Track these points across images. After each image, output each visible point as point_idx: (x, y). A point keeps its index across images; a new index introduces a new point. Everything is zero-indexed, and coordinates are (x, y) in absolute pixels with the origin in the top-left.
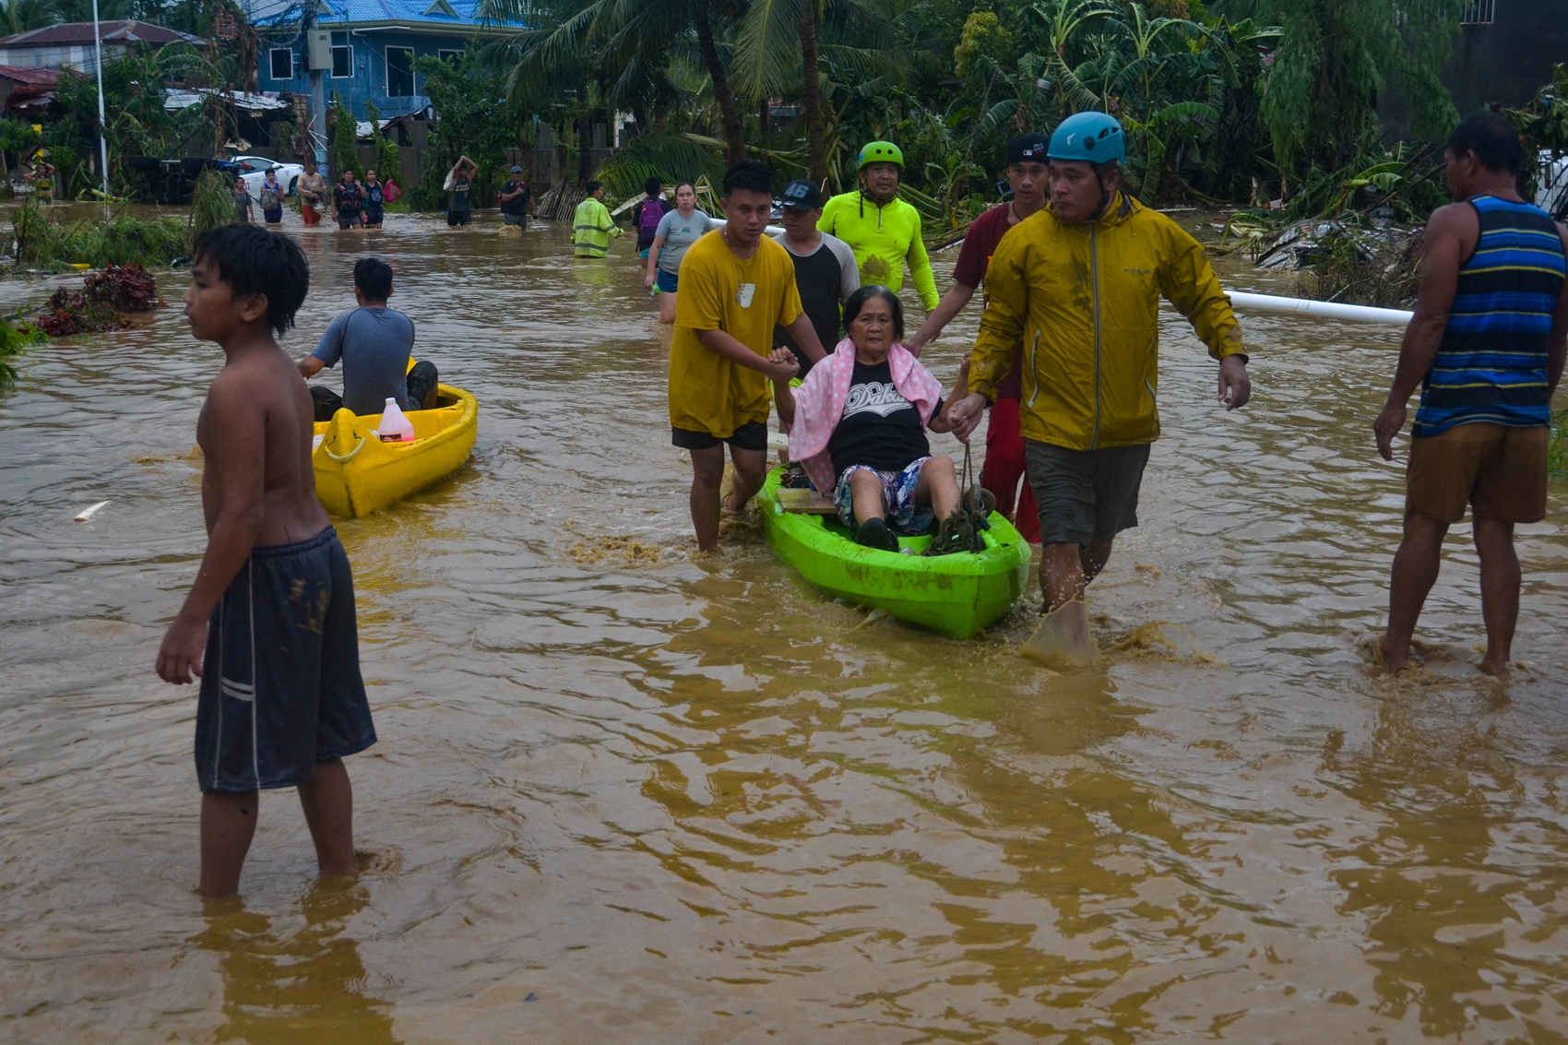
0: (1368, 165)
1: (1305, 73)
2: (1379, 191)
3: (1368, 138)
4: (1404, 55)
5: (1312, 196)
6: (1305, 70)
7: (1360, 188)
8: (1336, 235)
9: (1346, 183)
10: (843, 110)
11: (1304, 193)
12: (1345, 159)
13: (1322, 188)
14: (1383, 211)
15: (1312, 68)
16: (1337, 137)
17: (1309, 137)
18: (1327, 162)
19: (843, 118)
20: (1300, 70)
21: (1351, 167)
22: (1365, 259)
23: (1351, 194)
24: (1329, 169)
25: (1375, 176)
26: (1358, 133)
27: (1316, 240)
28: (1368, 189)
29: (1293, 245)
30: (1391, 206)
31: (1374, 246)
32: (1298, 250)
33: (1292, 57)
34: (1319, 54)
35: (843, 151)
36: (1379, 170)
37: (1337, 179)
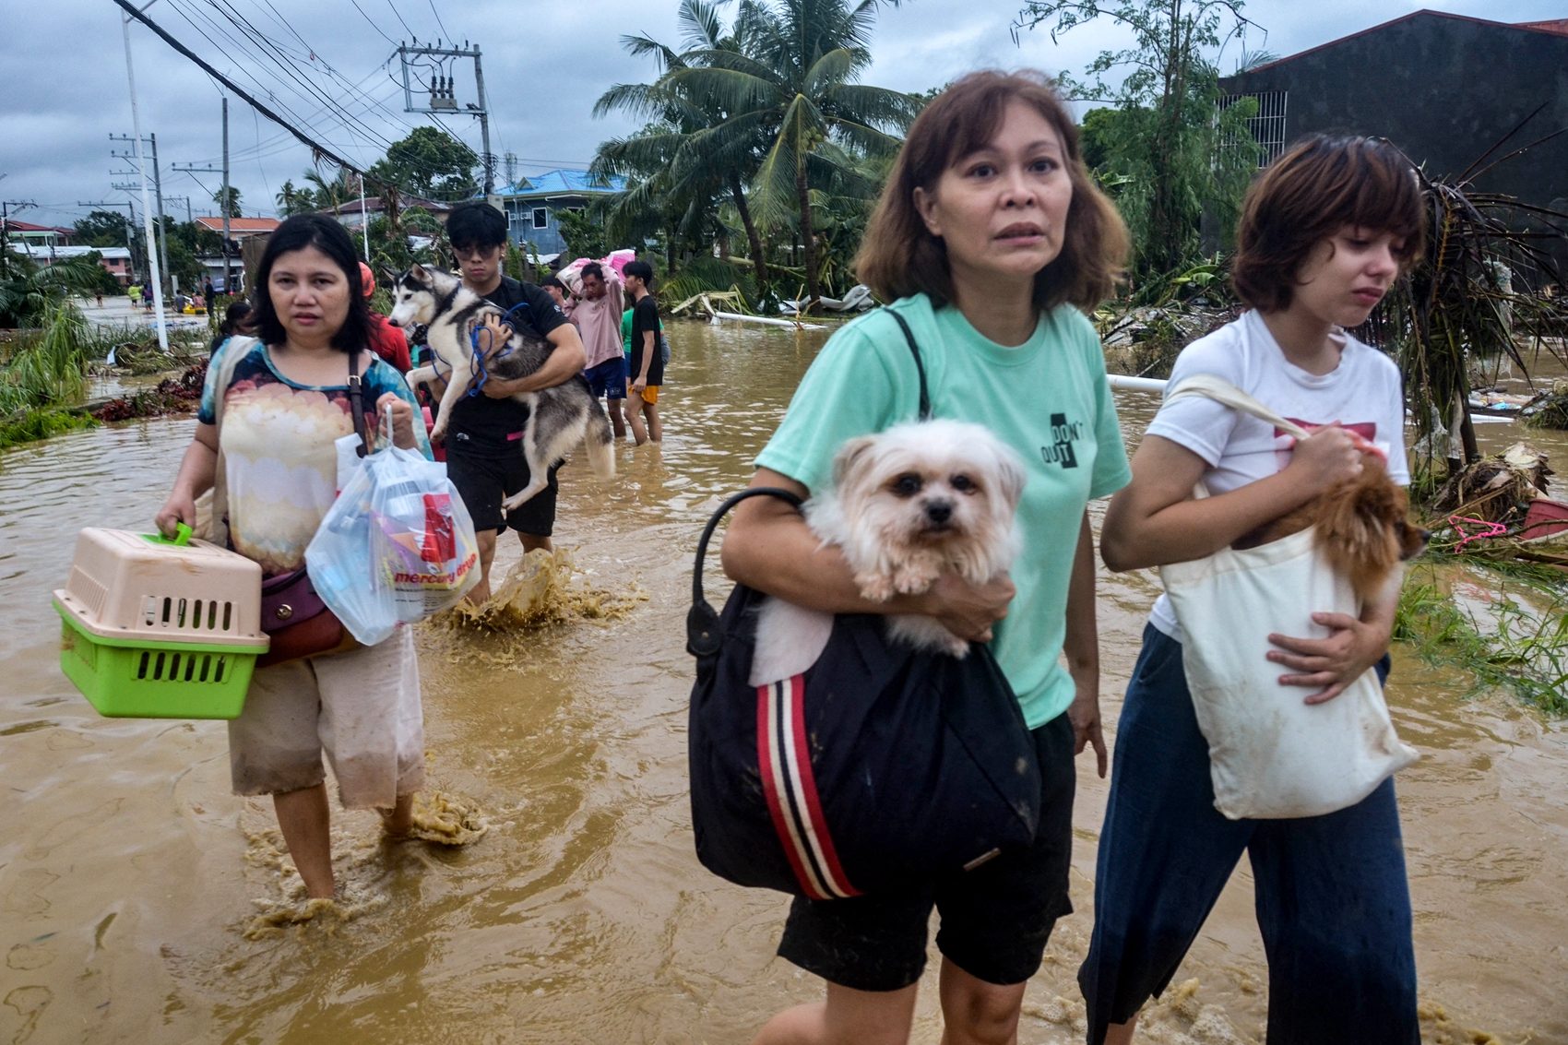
0: (1190, 267)
1: (1144, 201)
2: (1197, 287)
3: (1191, 248)
4: (1216, 188)
5: (1151, 291)
6: (1144, 200)
7: (1185, 284)
8: (1161, 319)
9: (1174, 280)
10: (832, 239)
11: (1144, 289)
12: (1174, 264)
13: (1157, 285)
14: (1200, 301)
15: (1149, 200)
16: (1168, 248)
17: (1148, 248)
18: (1162, 266)
19: (834, 244)
20: (1140, 200)
21: (1178, 269)
22: (1182, 337)
23: (1177, 289)
24: (1162, 271)
25: (1195, 276)
26: (1184, 245)
27: (1145, 323)
28: (1190, 284)
29: (1130, 327)
30: (1206, 297)
31: (1189, 327)
32: (1131, 330)
33: (1135, 191)
34: (1155, 188)
35: (833, 266)
36: (1198, 271)
37: (1168, 278)
